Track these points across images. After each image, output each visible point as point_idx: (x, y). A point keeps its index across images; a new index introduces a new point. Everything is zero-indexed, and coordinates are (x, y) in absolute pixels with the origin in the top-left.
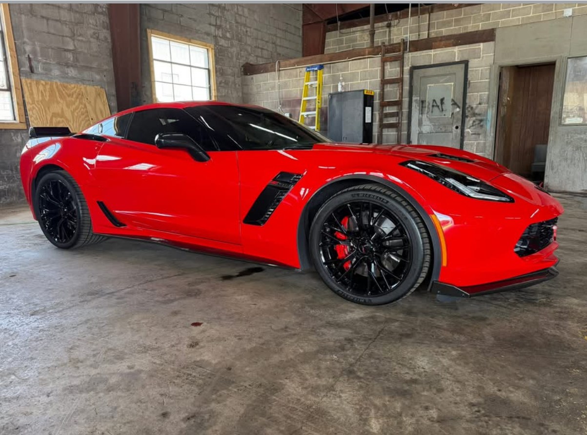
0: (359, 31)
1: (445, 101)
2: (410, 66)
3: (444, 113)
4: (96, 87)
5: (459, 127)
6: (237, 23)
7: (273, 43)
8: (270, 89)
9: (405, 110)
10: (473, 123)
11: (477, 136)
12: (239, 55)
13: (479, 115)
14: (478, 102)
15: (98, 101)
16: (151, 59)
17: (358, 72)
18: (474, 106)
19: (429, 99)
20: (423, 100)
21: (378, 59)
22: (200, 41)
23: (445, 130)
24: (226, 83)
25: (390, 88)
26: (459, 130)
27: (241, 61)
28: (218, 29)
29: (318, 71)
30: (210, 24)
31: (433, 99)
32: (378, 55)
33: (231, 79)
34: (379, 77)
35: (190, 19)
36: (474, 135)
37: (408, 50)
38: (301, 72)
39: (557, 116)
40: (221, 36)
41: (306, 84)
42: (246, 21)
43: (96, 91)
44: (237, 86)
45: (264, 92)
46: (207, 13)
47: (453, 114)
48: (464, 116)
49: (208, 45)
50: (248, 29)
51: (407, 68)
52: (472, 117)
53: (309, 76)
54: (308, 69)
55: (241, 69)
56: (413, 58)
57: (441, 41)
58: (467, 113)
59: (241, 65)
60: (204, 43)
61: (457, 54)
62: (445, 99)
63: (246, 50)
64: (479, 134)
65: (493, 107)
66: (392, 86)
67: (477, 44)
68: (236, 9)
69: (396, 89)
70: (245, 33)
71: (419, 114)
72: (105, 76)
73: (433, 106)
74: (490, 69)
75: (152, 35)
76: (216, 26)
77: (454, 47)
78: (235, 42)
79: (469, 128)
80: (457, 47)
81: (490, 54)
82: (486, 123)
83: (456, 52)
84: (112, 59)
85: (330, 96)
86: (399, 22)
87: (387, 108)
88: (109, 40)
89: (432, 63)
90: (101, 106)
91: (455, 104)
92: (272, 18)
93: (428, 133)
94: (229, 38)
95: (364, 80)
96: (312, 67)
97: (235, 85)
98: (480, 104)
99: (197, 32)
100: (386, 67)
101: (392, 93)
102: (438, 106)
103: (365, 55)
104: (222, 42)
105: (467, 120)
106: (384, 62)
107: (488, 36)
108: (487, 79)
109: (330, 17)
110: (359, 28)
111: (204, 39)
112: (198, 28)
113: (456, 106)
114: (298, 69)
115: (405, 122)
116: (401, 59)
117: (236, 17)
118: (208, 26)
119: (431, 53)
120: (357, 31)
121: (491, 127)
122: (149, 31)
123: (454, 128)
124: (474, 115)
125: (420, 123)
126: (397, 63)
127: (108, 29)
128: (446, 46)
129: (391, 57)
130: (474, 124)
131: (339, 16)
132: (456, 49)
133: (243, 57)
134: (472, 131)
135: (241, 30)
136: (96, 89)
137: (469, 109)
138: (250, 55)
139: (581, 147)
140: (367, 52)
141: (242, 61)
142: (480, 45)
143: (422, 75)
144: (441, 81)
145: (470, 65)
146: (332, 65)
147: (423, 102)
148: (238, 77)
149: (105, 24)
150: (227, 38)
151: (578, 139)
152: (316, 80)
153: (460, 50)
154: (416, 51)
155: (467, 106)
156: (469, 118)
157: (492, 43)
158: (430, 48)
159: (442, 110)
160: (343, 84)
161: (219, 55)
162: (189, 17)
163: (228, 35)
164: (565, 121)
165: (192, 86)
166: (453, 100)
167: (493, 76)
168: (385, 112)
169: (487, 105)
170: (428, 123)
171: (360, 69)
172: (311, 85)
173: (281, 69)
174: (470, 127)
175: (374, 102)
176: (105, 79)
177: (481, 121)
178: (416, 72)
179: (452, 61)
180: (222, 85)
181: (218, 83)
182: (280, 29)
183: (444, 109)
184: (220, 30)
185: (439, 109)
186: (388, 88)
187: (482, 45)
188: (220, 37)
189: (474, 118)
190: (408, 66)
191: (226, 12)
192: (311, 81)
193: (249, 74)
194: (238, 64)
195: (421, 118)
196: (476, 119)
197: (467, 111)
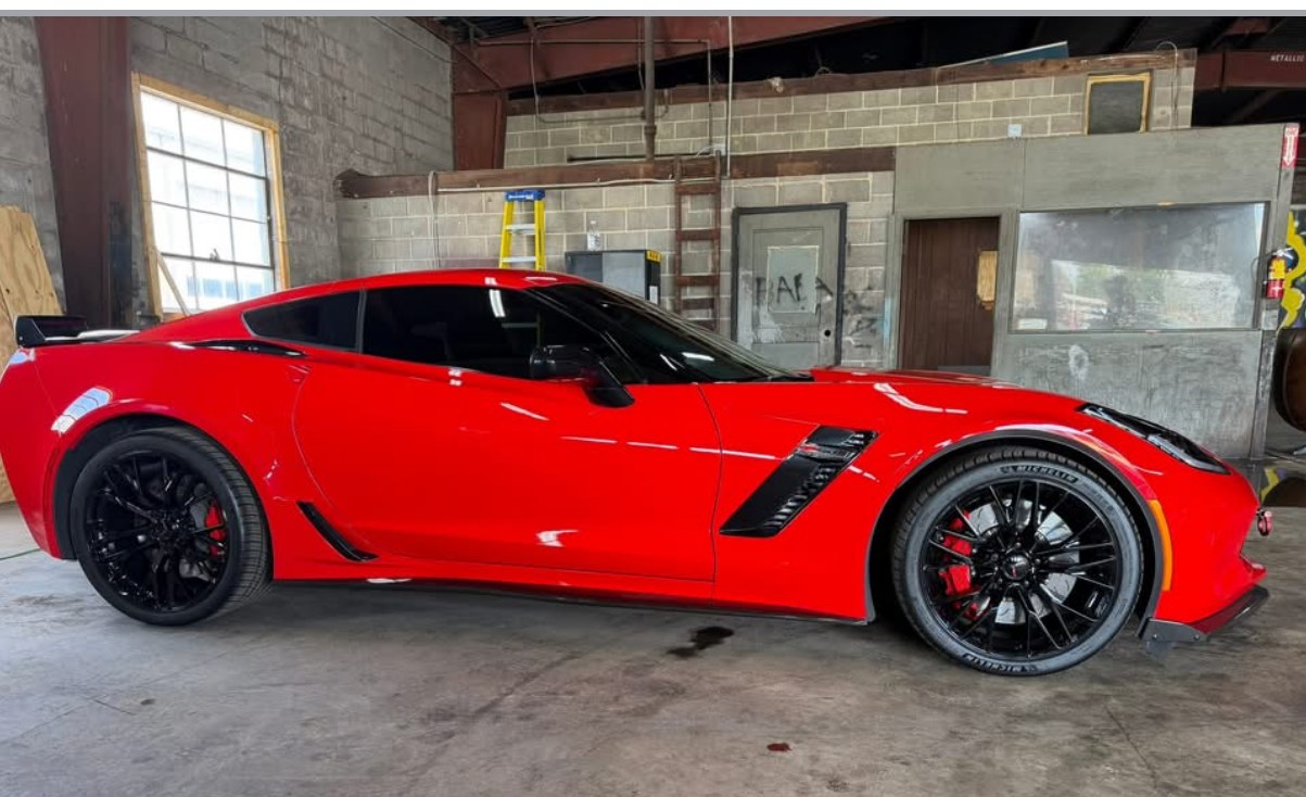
0: (581, 120)
1: (802, 281)
2: (733, 206)
3: (802, 304)
4: (10, 208)
5: (832, 333)
6: (324, 75)
7: (396, 129)
8: (413, 233)
9: (725, 296)
10: (857, 326)
11: (865, 350)
12: (328, 151)
13: (869, 309)
14: (866, 285)
15: (19, 243)
16: (141, 147)
17: (624, 212)
18: (859, 292)
19: (771, 274)
20: (761, 276)
21: (666, 187)
22: (248, 110)
23: (806, 338)
24: (306, 213)
25: (693, 248)
26: (831, 339)
27: (335, 165)
28: (286, 88)
29: (536, 202)
30: (269, 74)
31: (779, 276)
32: (667, 178)
33: (315, 204)
34: (668, 225)
35: (226, 56)
36: (859, 349)
37: (729, 174)
38: (490, 200)
39: (1006, 315)
40: (292, 102)
41: (508, 227)
42: (341, 72)
43: (11, 219)
44: (328, 220)
45: (398, 239)
46: (262, 48)
47: (819, 306)
48: (841, 312)
49: (266, 121)
50: (347, 93)
51: (726, 211)
52: (855, 313)
53: (512, 210)
54: (511, 197)
55: (334, 184)
56: (737, 190)
57: (792, 161)
58: (847, 307)
59: (335, 174)
60: (258, 118)
61: (824, 190)
62: (803, 276)
63: (344, 141)
64: (869, 347)
65: (893, 296)
66: (696, 244)
67: (864, 174)
68: (320, 46)
69: (704, 251)
70: (341, 101)
71: (753, 304)
72: (30, 181)
73: (780, 290)
74: (888, 223)
75: (142, 87)
76: (280, 78)
77: (818, 176)
78: (322, 121)
79: (851, 335)
80: (824, 176)
81: (885, 195)
82: (882, 325)
83: (824, 186)
84: (46, 139)
85: (569, 258)
86: (666, 111)
87: (688, 289)
88: (40, 91)
89: (777, 204)
90: (28, 259)
91: (822, 286)
92: (393, 72)
93: (772, 343)
94: (308, 110)
95: (635, 229)
96: (520, 191)
97: (324, 218)
98: (870, 288)
99: (240, 88)
100: (684, 206)
101: (699, 259)
102: (790, 291)
103: (638, 178)
104: (295, 118)
105: (846, 318)
106: (680, 193)
107: (881, 159)
108: (881, 241)
109: (516, 83)
110: (579, 114)
111: (256, 107)
112: (242, 80)
113: (824, 292)
114: (483, 194)
115: (725, 319)
116: (714, 192)
117: (320, 62)
118: (264, 76)
119: (774, 184)
120: (577, 121)
121: (890, 335)
122: (135, 77)
123: (822, 334)
124: (860, 309)
125: (756, 324)
126: (707, 199)
127: (34, 63)
128: (805, 172)
129: (695, 186)
130: (860, 326)
131: (537, 84)
132: (823, 180)
133: (337, 155)
134: (856, 341)
135: (332, 92)
136: (10, 212)
137: (850, 298)
138: (352, 152)
139: (1046, 372)
140: (641, 171)
141: (338, 167)
142: (866, 176)
143: (757, 227)
144: (795, 240)
145: (851, 212)
146: (563, 191)
147: (759, 281)
148: (329, 200)
149: (29, 49)
150: (304, 108)
151: (1041, 356)
152: (533, 222)
153: (830, 184)
154: (745, 176)
155: (845, 292)
156: (849, 316)
157: (889, 174)
158: (774, 174)
159: (799, 299)
160: (598, 234)
161: (289, 149)
162: (222, 50)
163: (306, 103)
164: (1017, 326)
165: (188, 209)
166: (818, 280)
167: (892, 239)
168: (683, 298)
169: (882, 291)
170: (772, 323)
171: (627, 206)
172: (519, 232)
173: (440, 190)
174: (852, 333)
175: (662, 275)
176: (30, 189)
177: (873, 321)
178: (745, 219)
179: (814, 202)
180: (297, 216)
181: (289, 212)
182: (409, 99)
183: (802, 297)
184: (291, 90)
185: (792, 296)
186: (689, 249)
187: (870, 176)
188: (289, 106)
189: (859, 316)
190: (729, 206)
191: (300, 48)
192: (516, 223)
193: (356, 196)
194: (328, 171)
195: (758, 313)
196: (863, 319)
197: (845, 302)
